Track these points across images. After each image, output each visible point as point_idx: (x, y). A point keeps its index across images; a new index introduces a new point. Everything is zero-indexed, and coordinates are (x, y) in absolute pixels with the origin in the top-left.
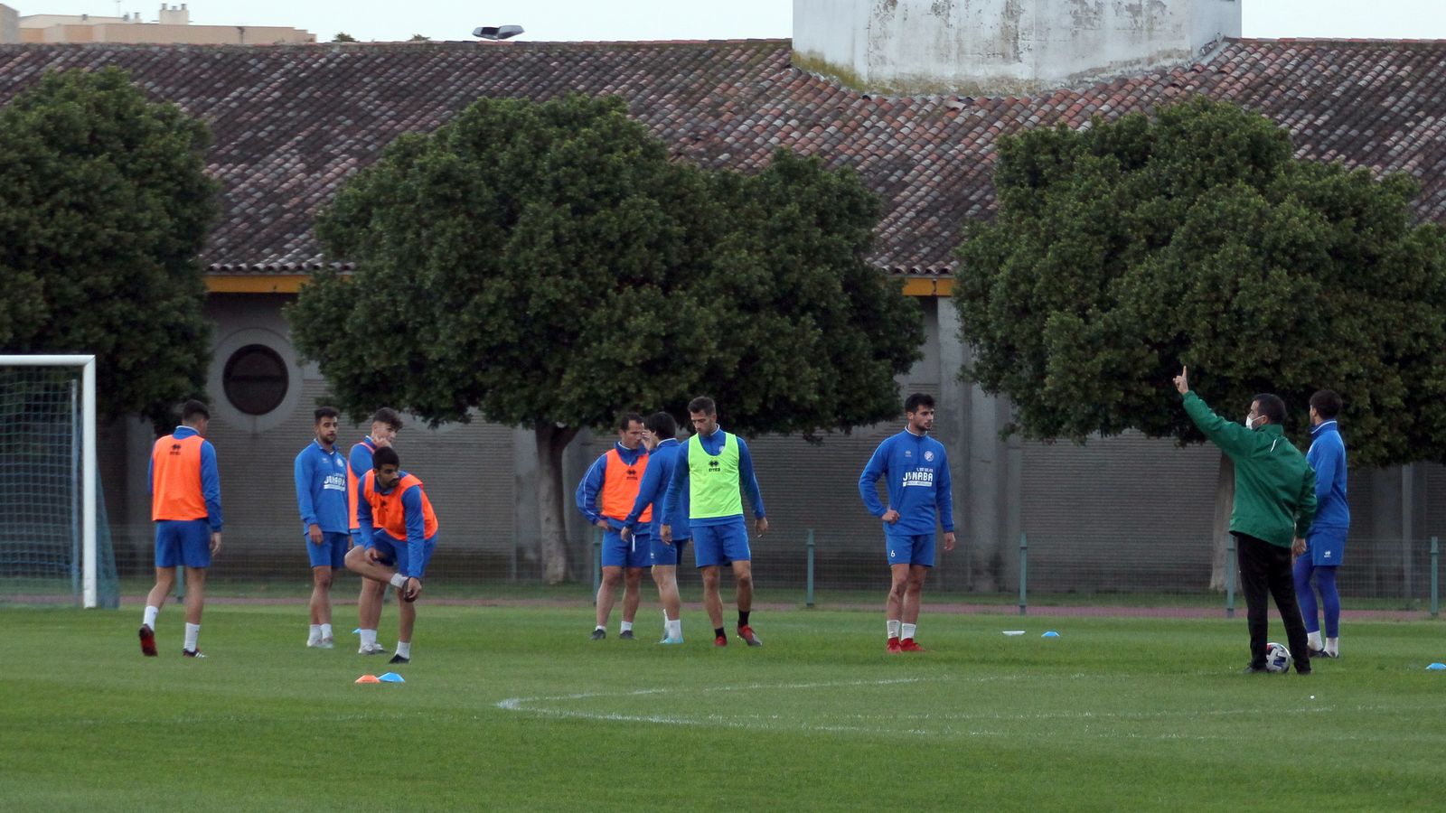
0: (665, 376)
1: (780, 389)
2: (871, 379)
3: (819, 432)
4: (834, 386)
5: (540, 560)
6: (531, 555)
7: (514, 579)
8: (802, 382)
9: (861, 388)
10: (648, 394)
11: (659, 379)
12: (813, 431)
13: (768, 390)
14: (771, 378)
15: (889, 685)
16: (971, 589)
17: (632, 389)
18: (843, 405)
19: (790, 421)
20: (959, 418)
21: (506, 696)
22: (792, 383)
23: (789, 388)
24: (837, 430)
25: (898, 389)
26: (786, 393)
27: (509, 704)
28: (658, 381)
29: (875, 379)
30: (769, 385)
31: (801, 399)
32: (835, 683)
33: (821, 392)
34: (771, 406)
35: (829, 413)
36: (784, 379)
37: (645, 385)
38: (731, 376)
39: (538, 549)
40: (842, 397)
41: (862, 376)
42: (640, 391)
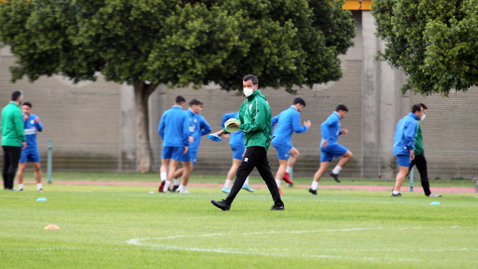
0: (208, 55)
1: (274, 63)
2: (324, 57)
3: (295, 87)
4: (304, 61)
5: (135, 159)
6: (130, 157)
7: (120, 170)
8: (287, 59)
9: (319, 62)
10: (199, 66)
11: (205, 57)
12: (291, 86)
13: (267, 63)
14: (268, 56)
15: (349, 232)
16: (380, 177)
17: (189, 63)
18: (309, 71)
19: (279, 80)
20: (374, 79)
21: (131, 237)
22: (281, 59)
23: (279, 62)
24: (305, 86)
25: (340, 63)
26: (277, 65)
27: (133, 241)
28: (204, 58)
29: (327, 57)
30: (268, 60)
31: (286, 68)
32: (318, 231)
33: (297, 64)
34: (268, 72)
35: (302, 76)
36: (276, 57)
37: (196, 60)
38: (246, 55)
39: (134, 154)
40: (308, 67)
41: (320, 55)
42: (194, 63)
